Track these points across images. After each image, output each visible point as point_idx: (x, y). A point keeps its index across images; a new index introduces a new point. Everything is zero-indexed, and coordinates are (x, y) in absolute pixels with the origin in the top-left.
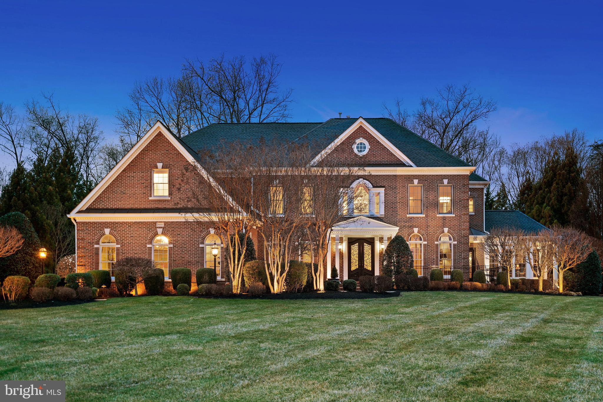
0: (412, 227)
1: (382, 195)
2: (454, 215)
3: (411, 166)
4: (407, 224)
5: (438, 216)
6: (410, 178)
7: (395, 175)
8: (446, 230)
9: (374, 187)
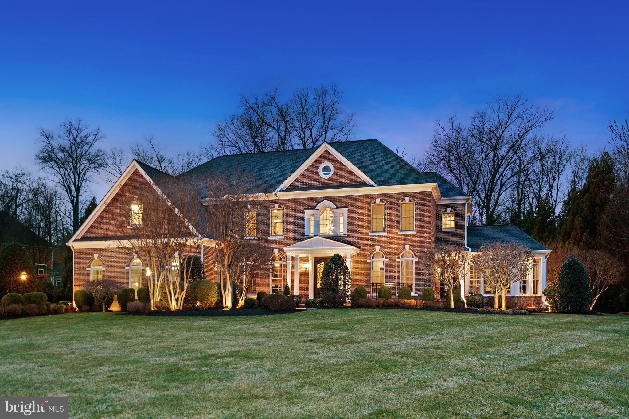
0: (374, 245)
1: (346, 215)
2: (416, 233)
3: (373, 186)
4: (369, 242)
5: (399, 233)
6: (372, 198)
7: (358, 195)
8: (407, 247)
9: (338, 207)
